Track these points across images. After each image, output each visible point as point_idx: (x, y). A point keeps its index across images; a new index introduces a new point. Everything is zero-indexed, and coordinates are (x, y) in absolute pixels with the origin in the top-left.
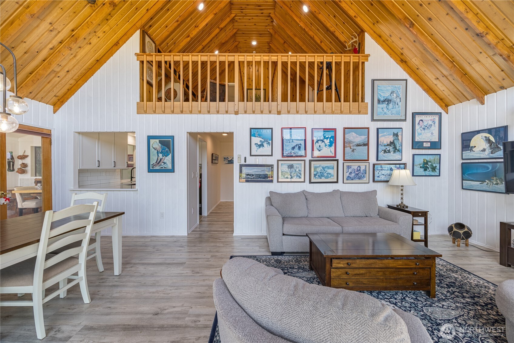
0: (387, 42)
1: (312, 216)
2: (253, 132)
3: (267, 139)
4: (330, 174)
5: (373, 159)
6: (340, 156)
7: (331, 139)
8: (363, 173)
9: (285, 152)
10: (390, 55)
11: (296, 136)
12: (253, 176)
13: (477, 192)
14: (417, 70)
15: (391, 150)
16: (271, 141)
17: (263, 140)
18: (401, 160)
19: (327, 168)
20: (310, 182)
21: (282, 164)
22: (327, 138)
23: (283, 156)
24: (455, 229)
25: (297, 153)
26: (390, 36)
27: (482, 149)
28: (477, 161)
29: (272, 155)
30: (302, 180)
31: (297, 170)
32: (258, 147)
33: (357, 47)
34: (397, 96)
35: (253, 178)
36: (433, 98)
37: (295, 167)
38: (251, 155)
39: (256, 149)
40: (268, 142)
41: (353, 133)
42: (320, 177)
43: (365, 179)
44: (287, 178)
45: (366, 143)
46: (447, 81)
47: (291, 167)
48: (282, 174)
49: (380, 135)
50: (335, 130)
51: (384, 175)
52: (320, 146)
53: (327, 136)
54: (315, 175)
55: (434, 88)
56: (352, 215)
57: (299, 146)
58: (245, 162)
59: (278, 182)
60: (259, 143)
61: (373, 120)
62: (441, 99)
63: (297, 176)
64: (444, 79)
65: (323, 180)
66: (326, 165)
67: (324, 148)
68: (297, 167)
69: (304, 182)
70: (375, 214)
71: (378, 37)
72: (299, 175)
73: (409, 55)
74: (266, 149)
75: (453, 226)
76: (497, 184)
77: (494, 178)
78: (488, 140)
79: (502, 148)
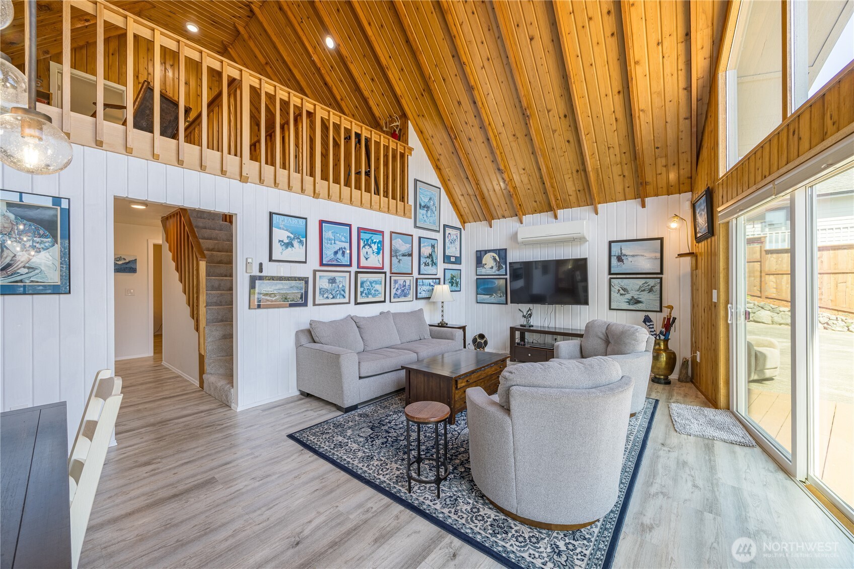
0: (426, 140)
1: (371, 349)
2: (276, 220)
3: (299, 235)
4: (378, 291)
5: (415, 274)
6: (387, 269)
7: (379, 245)
8: (408, 290)
9: (325, 258)
10: (428, 156)
11: (340, 235)
12: (275, 296)
13: (487, 305)
14: (448, 181)
15: (430, 263)
16: (304, 239)
17: (292, 236)
18: (436, 275)
19: (375, 283)
20: (357, 303)
21: (320, 276)
22: (375, 243)
23: (322, 264)
24: (478, 340)
25: (339, 261)
26: (432, 137)
27: (491, 267)
28: (486, 277)
29: (305, 262)
30: (346, 300)
31: (341, 286)
32: (284, 247)
33: (397, 133)
34: (434, 204)
35: (276, 301)
36: (456, 213)
37: (337, 281)
38: (271, 260)
39: (281, 251)
40: (301, 241)
41: (400, 240)
42: (367, 296)
43: (409, 296)
44: (327, 298)
45: (410, 253)
46: (470, 200)
47: (332, 281)
48: (320, 293)
49: (422, 245)
50: (382, 232)
51: (424, 290)
52: (367, 253)
53: (375, 241)
54: (362, 293)
55: (458, 203)
56: (408, 341)
57: (343, 250)
58: (261, 270)
59: (314, 304)
60: (286, 241)
61: (416, 227)
62: (461, 215)
63: (341, 294)
64: (468, 197)
65: (371, 299)
66: (374, 279)
67: (372, 255)
68: (340, 282)
69: (349, 303)
70: (427, 335)
71: (420, 132)
72: (343, 293)
73: (444, 163)
74: (296, 252)
75: (477, 337)
76: (501, 297)
77: (499, 292)
78: (495, 259)
79: (504, 266)
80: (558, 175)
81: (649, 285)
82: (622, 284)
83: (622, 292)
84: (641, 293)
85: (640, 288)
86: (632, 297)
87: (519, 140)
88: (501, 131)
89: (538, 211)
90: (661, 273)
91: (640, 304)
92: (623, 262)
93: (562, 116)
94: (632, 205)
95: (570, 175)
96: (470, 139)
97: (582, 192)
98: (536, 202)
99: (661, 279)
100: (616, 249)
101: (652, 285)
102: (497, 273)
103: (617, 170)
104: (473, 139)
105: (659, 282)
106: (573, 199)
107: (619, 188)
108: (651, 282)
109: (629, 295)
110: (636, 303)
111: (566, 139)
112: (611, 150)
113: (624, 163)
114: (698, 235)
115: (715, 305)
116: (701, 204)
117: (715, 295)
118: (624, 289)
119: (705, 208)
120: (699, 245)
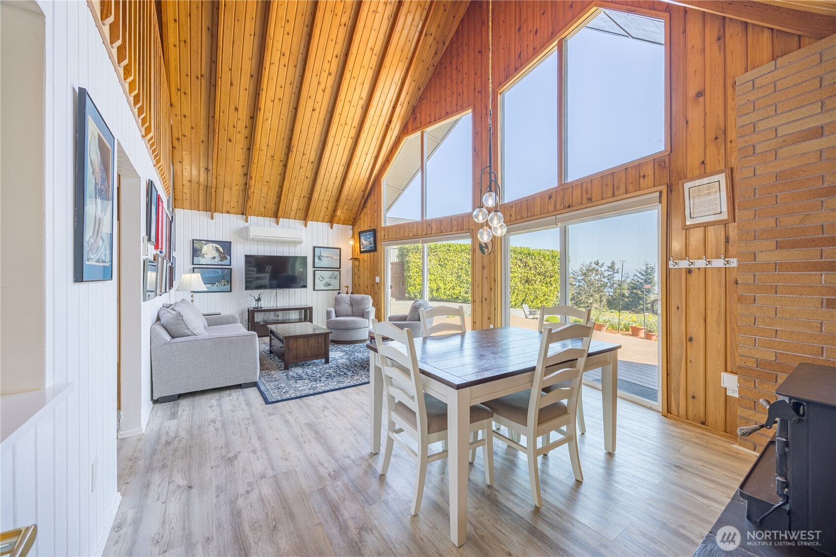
13: (206, 294)
28: (206, 266)
46: (196, 188)
64: (196, 185)
73: (184, 145)
76: (225, 285)
77: (223, 281)
78: (217, 250)
79: (229, 257)
80: (291, 195)
81: (335, 275)
82: (322, 274)
83: (321, 279)
84: (331, 280)
85: (330, 277)
86: (327, 282)
87: (275, 162)
88: (263, 149)
89: (263, 215)
90: (340, 268)
91: (331, 286)
92: (322, 260)
93: (310, 161)
94: (326, 226)
95: (298, 198)
96: (230, 140)
97: (301, 210)
98: (265, 208)
99: (340, 271)
100: (317, 251)
102: (220, 263)
103: (325, 204)
104: (233, 140)
105: (339, 273)
106: (293, 213)
107: (322, 214)
108: (336, 273)
109: (325, 281)
110: (328, 286)
111: (306, 176)
112: (327, 192)
113: (330, 201)
114: (362, 250)
115: (377, 284)
116: (366, 235)
117: (377, 279)
118: (322, 277)
119: (370, 237)
120: (362, 254)
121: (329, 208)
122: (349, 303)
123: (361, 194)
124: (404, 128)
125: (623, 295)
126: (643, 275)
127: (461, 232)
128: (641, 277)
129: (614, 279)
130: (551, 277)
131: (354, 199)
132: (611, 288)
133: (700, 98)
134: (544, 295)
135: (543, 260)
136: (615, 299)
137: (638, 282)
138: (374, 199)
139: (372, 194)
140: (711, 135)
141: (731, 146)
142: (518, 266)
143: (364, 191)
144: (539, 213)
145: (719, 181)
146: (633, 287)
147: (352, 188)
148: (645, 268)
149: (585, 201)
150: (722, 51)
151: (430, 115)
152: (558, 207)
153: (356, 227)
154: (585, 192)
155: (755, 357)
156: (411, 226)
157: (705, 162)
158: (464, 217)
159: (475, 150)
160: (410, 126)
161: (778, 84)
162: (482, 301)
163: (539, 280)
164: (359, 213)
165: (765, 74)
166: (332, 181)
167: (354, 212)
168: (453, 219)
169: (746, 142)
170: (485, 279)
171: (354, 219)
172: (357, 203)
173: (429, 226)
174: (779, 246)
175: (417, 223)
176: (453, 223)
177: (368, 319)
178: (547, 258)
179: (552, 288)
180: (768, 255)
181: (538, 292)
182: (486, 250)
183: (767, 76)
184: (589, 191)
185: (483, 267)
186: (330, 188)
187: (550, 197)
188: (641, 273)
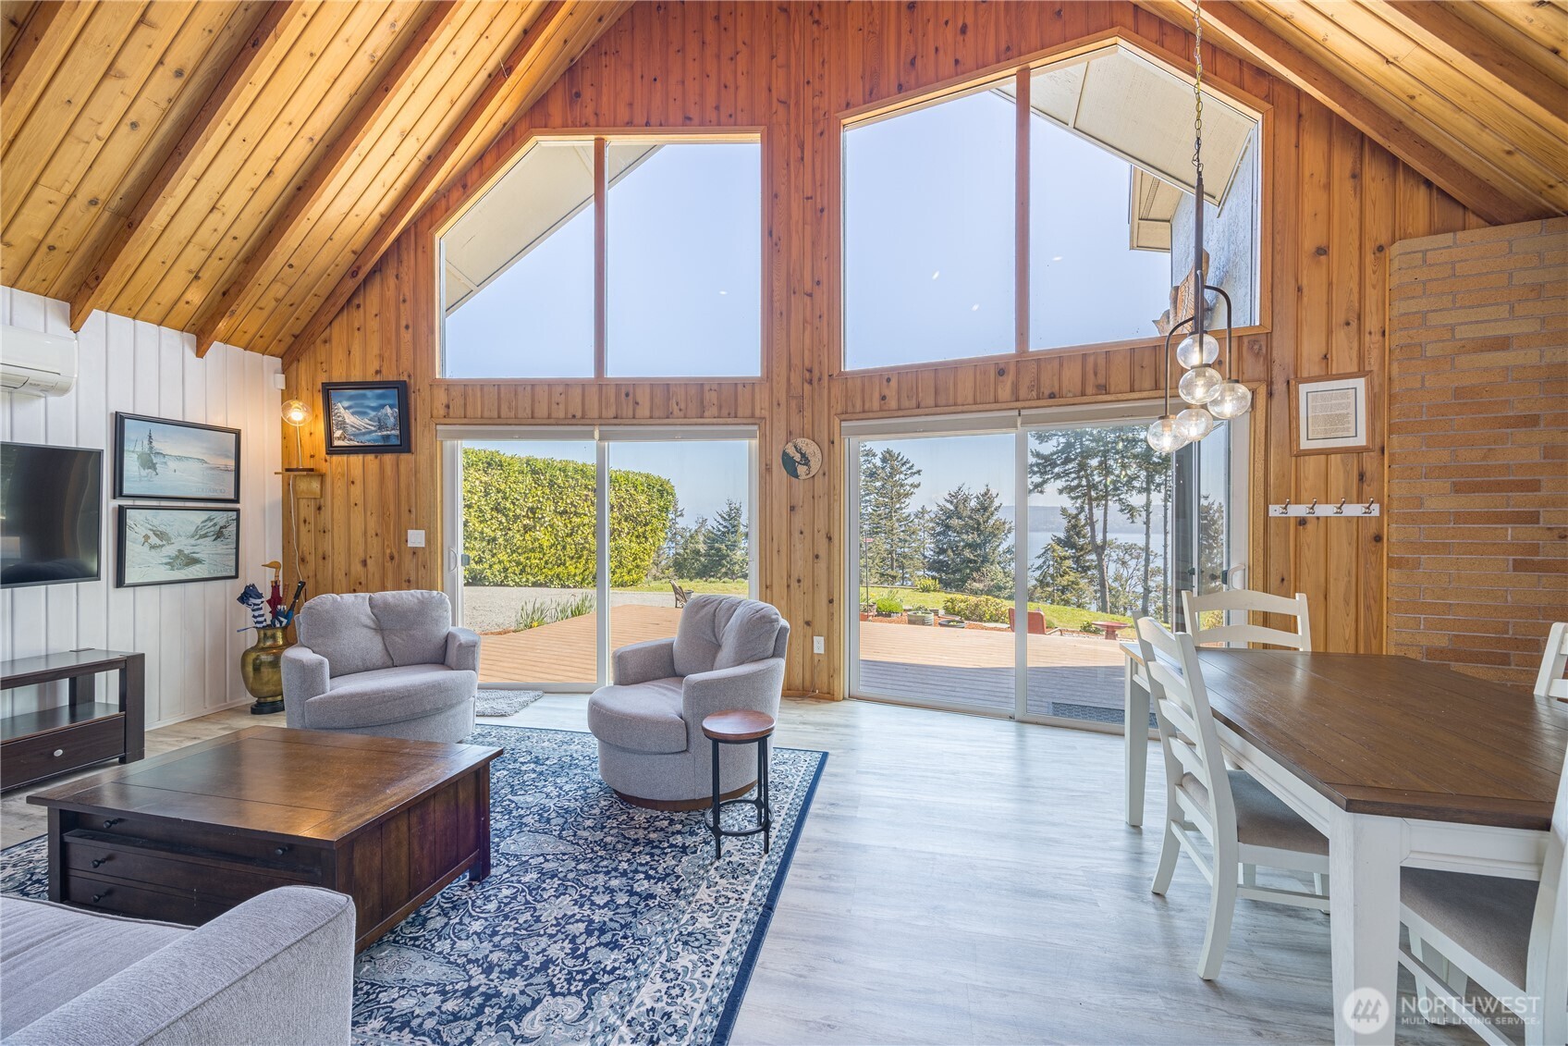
81: (215, 525)
82: (156, 522)
83: (154, 540)
84: (199, 542)
85: (196, 531)
86: (180, 551)
90: (237, 500)
91: (198, 567)
92: (155, 469)
93: (169, 63)
94: (175, 343)
95: (59, 198)
97: (58, 254)
99: (237, 511)
100: (134, 430)
101: (222, 524)
103: (192, 258)
105: (235, 517)
107: (165, 296)
108: (221, 518)
109: (171, 546)
110: (187, 565)
112: (215, 216)
113: (217, 254)
114: (336, 443)
115: (415, 552)
116: (364, 397)
117: (416, 538)
118: (160, 535)
119: (383, 406)
120: (335, 458)
121: (205, 275)
122: (371, 624)
123: (346, 259)
124: (532, 108)
125: (697, 552)
126: (725, 519)
127: (729, 420)
128: (723, 523)
129: (677, 526)
130: (646, 525)
131: (314, 270)
132: (672, 542)
133: (1322, 257)
134: (635, 559)
135: (632, 492)
136: (685, 559)
137: (719, 530)
138: (398, 288)
139: (390, 272)
140: (1339, 317)
141: (1370, 339)
142: (589, 503)
143: (359, 255)
144: (970, 400)
145: (1356, 389)
146: (712, 540)
147: (322, 231)
148: (728, 509)
149: (1090, 390)
150: (1358, 196)
151: (631, 105)
152: (1023, 393)
153: (303, 365)
154: (1092, 372)
155: (1421, 644)
156: (560, 389)
157: (1329, 356)
158: (740, 387)
159: (770, 233)
160: (556, 108)
161: (1457, 266)
162: (788, 586)
163: (626, 530)
164: (325, 319)
165: (1440, 249)
166: (248, 179)
167: (304, 314)
168: (707, 388)
169: (1412, 338)
170: (796, 535)
171: (296, 337)
172: (324, 288)
173: (627, 395)
174: (1458, 489)
175: (583, 385)
176: (707, 395)
177: (474, 670)
178: (640, 488)
179: (647, 545)
180: (1440, 500)
181: (624, 553)
182: (801, 470)
183: (1442, 251)
184: (1102, 372)
185: (792, 508)
186: (233, 202)
187: (1001, 372)
188: (722, 517)
